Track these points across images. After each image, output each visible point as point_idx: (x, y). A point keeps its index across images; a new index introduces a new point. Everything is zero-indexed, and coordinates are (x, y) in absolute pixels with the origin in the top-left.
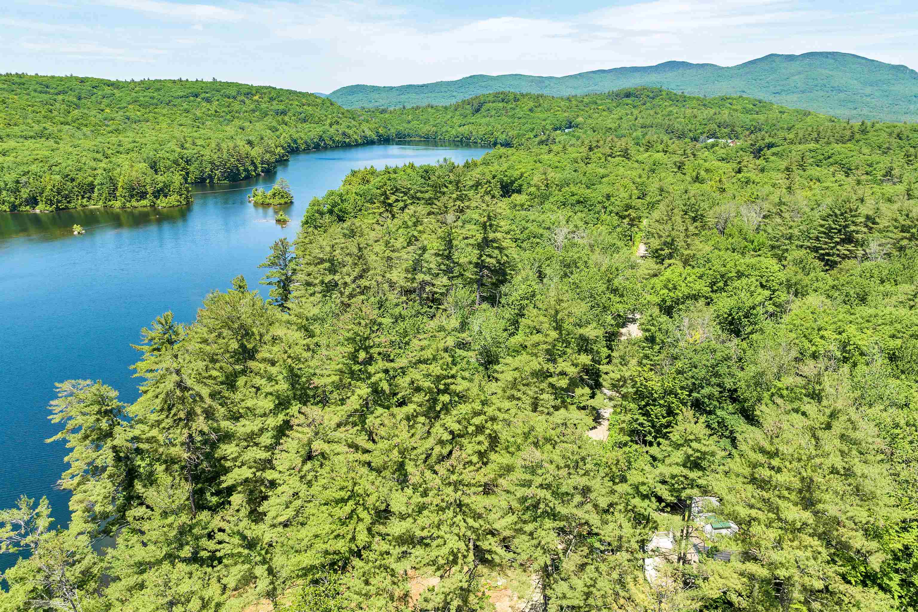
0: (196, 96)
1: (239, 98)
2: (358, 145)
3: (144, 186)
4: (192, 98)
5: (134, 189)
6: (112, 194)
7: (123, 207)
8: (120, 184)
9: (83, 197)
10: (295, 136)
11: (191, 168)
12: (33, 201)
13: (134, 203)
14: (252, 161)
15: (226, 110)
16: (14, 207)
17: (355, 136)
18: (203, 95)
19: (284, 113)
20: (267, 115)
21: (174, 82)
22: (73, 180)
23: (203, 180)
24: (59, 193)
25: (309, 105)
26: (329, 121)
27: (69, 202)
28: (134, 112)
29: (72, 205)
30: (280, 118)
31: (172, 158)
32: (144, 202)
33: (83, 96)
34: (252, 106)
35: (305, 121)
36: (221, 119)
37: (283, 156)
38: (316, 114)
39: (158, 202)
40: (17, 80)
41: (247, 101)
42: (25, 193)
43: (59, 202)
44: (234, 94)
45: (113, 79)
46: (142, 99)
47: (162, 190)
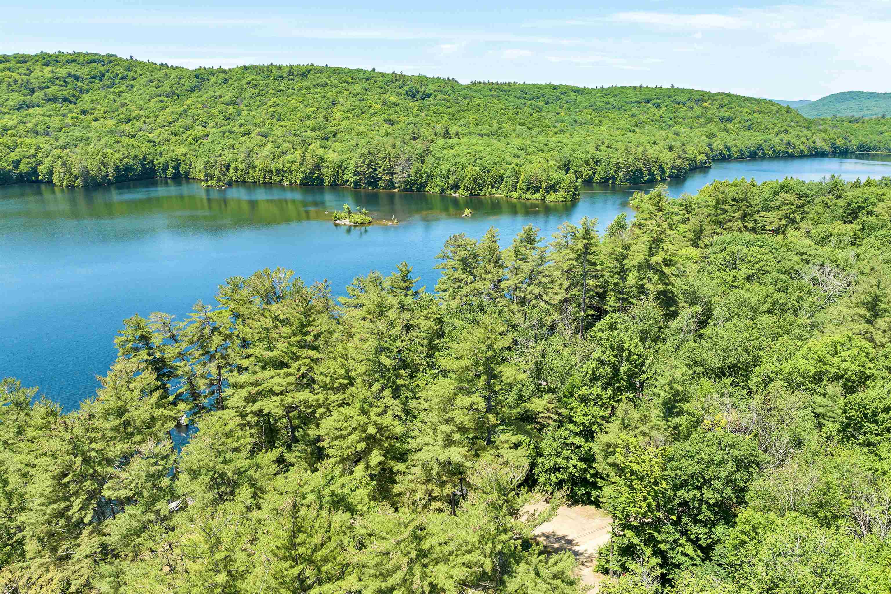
0: (648, 102)
1: (688, 105)
2: (802, 156)
3: (540, 181)
4: (643, 104)
5: (531, 183)
6: (514, 187)
7: (519, 198)
8: (522, 178)
9: (493, 187)
10: (730, 143)
11: (599, 169)
12: (456, 187)
13: (529, 196)
14: (661, 165)
15: (671, 115)
16: (443, 190)
17: (802, 147)
18: (655, 101)
19: (729, 120)
20: (711, 121)
21: (635, 88)
22: (489, 172)
23: (607, 180)
24: (475, 182)
25: (760, 112)
26: (776, 130)
27: (481, 190)
28: (586, 115)
29: (482, 193)
30: (722, 126)
31: (584, 158)
32: (537, 196)
33: (551, 100)
34: (699, 113)
35: (749, 128)
36: (663, 124)
37: (705, 163)
38: (764, 121)
39: (548, 196)
40: (506, 88)
41: (696, 107)
42: (452, 180)
43: (473, 189)
44: (684, 100)
45: (581, 86)
46: (598, 104)
47: (553, 186)
